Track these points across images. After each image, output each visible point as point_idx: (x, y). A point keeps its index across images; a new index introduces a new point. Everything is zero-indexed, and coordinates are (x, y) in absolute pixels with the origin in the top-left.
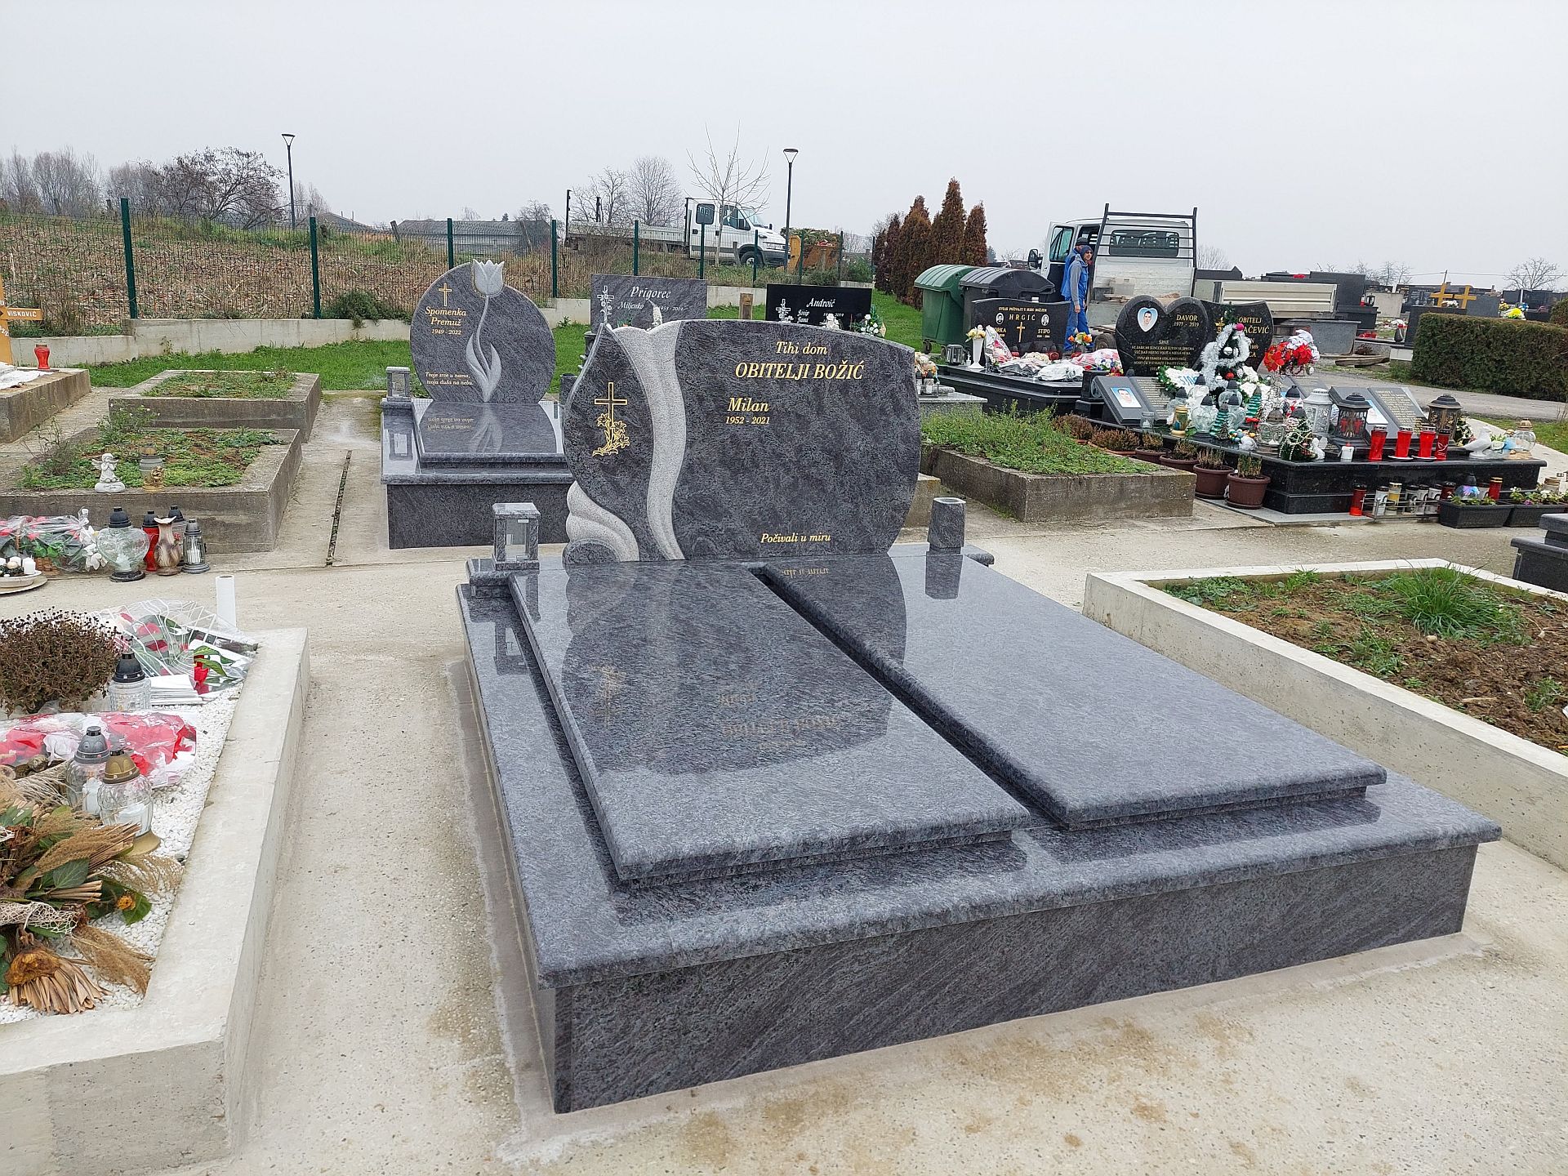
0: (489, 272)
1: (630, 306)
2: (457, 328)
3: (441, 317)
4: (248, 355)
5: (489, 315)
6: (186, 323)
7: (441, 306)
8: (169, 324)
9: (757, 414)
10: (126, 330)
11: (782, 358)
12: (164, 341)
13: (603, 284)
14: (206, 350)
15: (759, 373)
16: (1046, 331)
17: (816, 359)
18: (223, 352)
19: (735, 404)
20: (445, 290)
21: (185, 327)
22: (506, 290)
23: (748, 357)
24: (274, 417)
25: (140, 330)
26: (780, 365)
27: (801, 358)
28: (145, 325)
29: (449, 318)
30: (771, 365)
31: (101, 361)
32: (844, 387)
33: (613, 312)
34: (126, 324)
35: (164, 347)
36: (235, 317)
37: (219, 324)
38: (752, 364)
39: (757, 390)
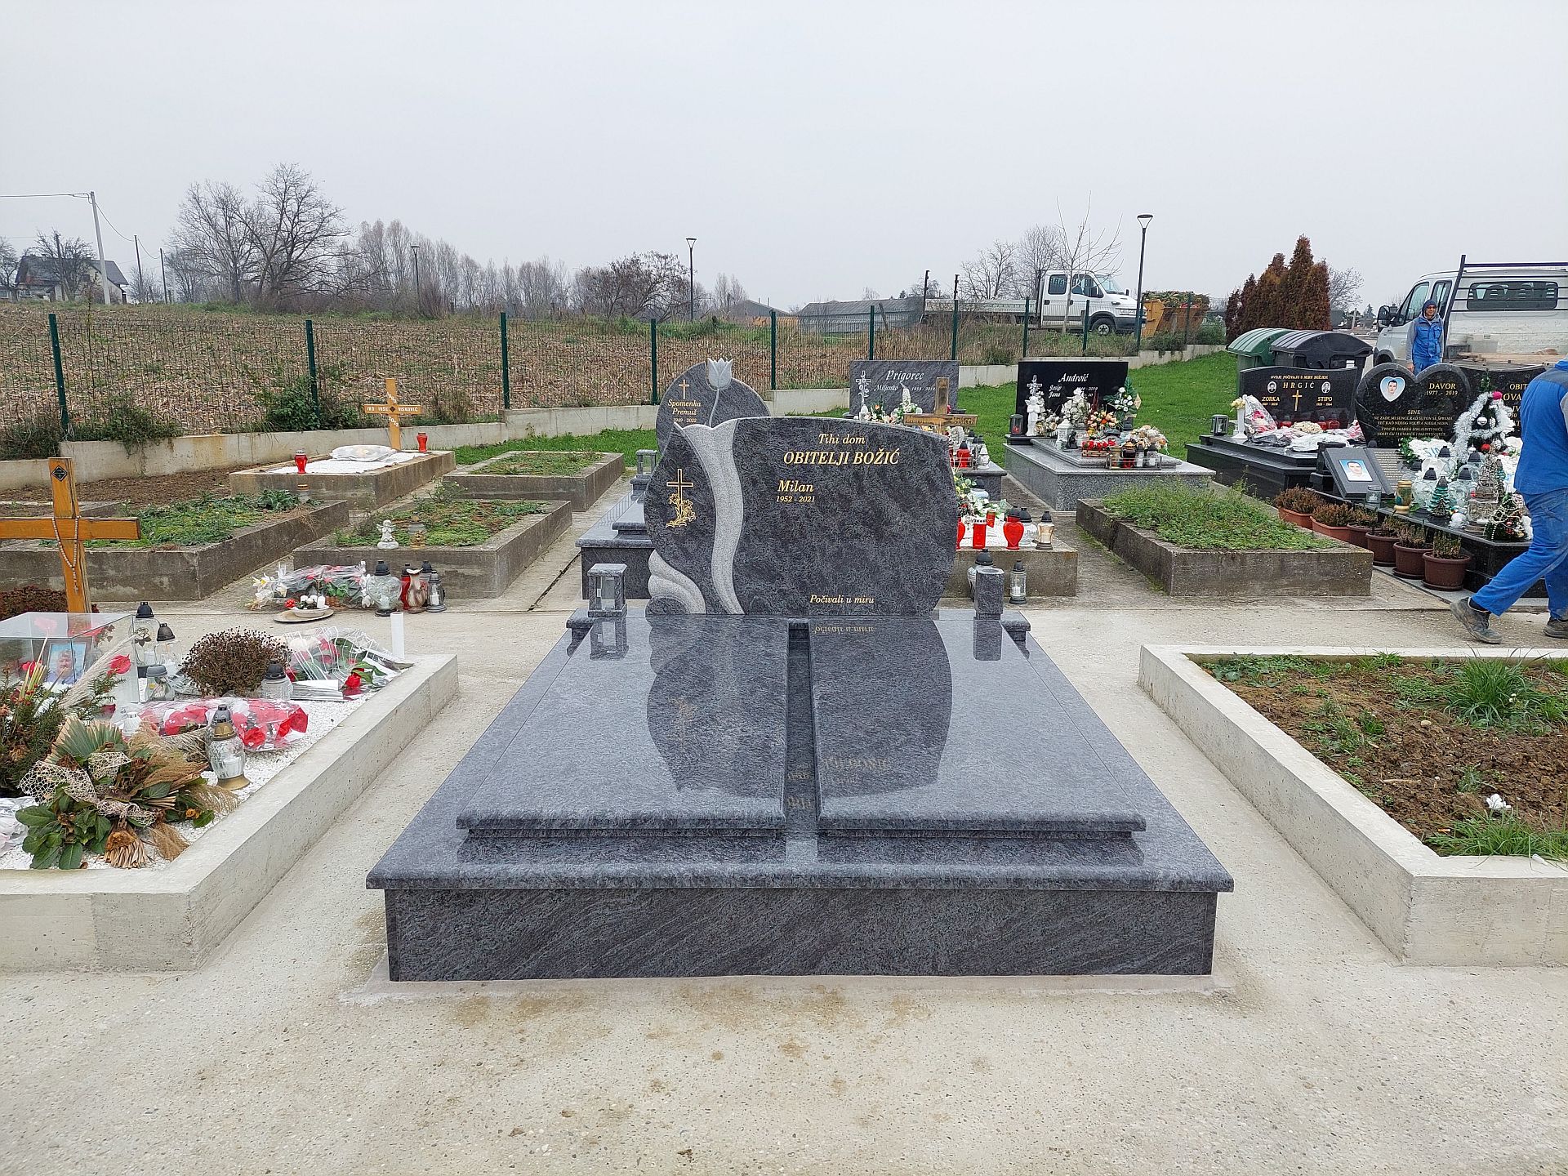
0: (720, 368)
1: (885, 388)
2: (693, 416)
3: (681, 408)
4: (595, 437)
5: (719, 405)
6: (547, 411)
7: (680, 399)
8: (534, 412)
9: (803, 494)
10: (501, 418)
11: (824, 447)
12: (529, 427)
13: (861, 369)
14: (562, 433)
15: (804, 460)
16: (1326, 399)
17: (854, 448)
18: (574, 435)
19: (784, 486)
20: (684, 385)
21: (546, 414)
22: (733, 383)
23: (795, 447)
24: (561, 490)
25: (510, 418)
26: (822, 453)
27: (841, 447)
28: (514, 414)
29: (687, 409)
30: (815, 453)
31: (479, 444)
32: (882, 470)
33: (869, 394)
34: (502, 413)
35: (528, 432)
36: (587, 405)
37: (573, 411)
38: (798, 453)
39: (804, 473)
